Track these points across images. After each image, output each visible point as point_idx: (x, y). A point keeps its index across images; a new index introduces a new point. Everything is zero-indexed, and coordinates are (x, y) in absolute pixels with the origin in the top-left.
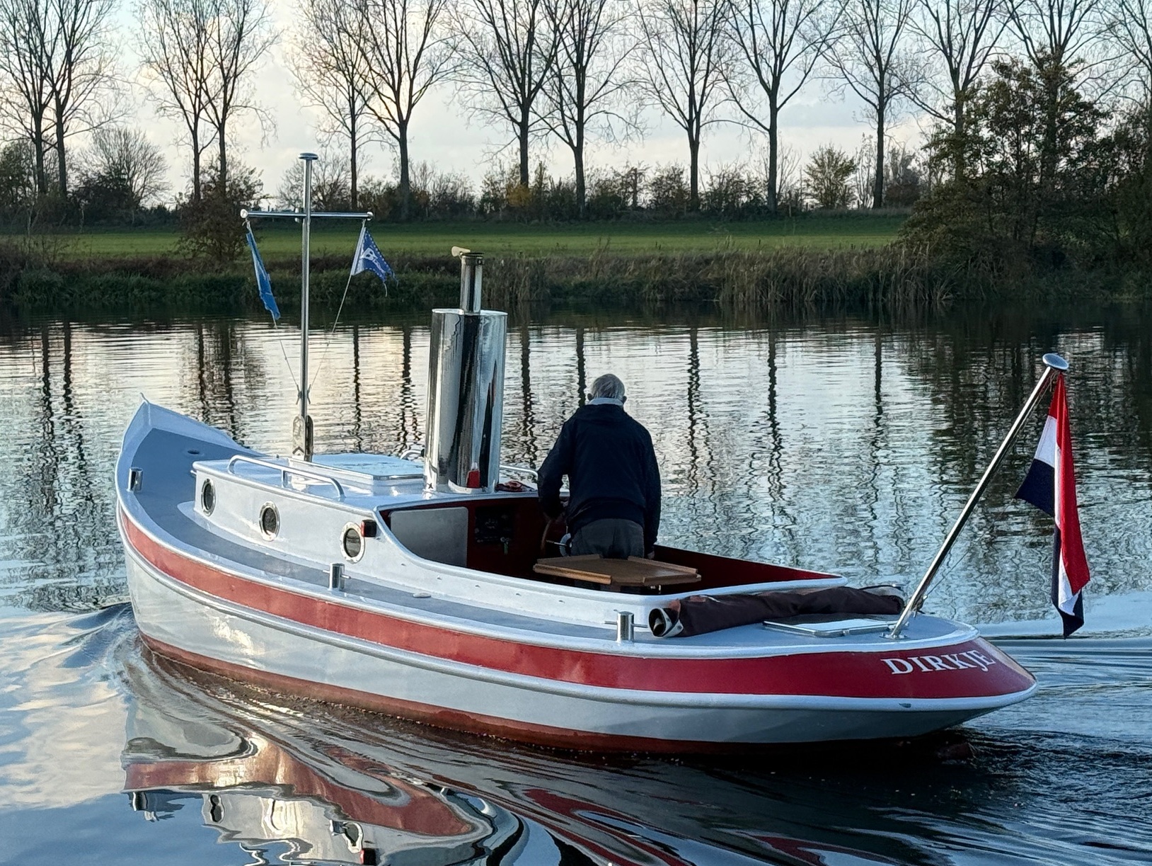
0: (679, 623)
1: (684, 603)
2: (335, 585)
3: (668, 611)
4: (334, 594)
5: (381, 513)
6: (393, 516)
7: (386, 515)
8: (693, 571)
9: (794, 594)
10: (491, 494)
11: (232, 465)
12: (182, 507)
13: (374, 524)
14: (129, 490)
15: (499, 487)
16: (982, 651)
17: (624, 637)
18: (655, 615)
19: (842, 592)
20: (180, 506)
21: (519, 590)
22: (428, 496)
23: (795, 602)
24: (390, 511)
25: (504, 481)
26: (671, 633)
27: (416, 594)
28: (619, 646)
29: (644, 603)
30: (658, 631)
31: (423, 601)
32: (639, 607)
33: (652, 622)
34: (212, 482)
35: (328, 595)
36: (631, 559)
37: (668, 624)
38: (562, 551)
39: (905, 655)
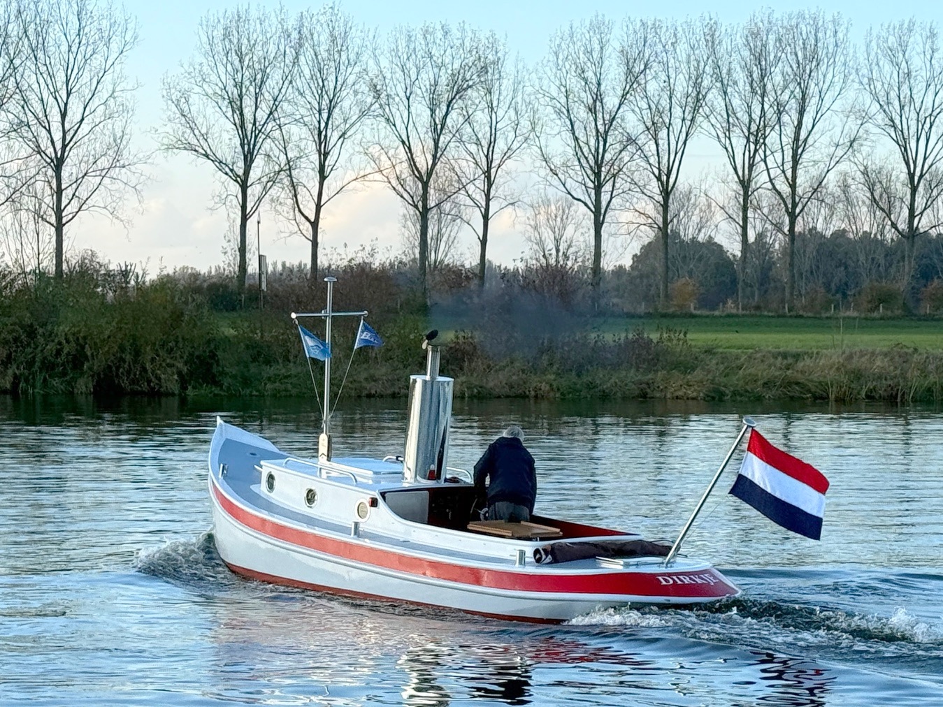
0: (550, 556)
1: (553, 546)
2: (355, 533)
3: (544, 550)
4: (353, 538)
5: (381, 493)
6: (386, 495)
7: (383, 495)
8: (558, 530)
9: (613, 543)
10: (442, 484)
11: (286, 463)
12: (253, 487)
13: (376, 499)
14: (220, 476)
15: (446, 480)
16: (712, 575)
17: (520, 563)
18: (537, 552)
19: (641, 542)
20: (251, 487)
21: (460, 538)
22: (406, 485)
23: (613, 547)
24: (385, 493)
25: (448, 476)
26: (545, 562)
27: (401, 540)
28: (517, 569)
29: (532, 546)
30: (538, 561)
31: (405, 544)
32: (529, 547)
33: (535, 556)
34: (273, 473)
35: (351, 539)
36: (522, 523)
37: (544, 557)
38: (482, 517)
39: (670, 575)
